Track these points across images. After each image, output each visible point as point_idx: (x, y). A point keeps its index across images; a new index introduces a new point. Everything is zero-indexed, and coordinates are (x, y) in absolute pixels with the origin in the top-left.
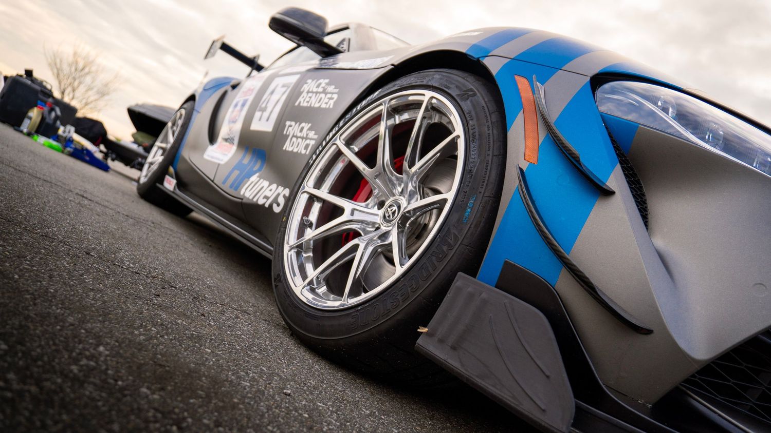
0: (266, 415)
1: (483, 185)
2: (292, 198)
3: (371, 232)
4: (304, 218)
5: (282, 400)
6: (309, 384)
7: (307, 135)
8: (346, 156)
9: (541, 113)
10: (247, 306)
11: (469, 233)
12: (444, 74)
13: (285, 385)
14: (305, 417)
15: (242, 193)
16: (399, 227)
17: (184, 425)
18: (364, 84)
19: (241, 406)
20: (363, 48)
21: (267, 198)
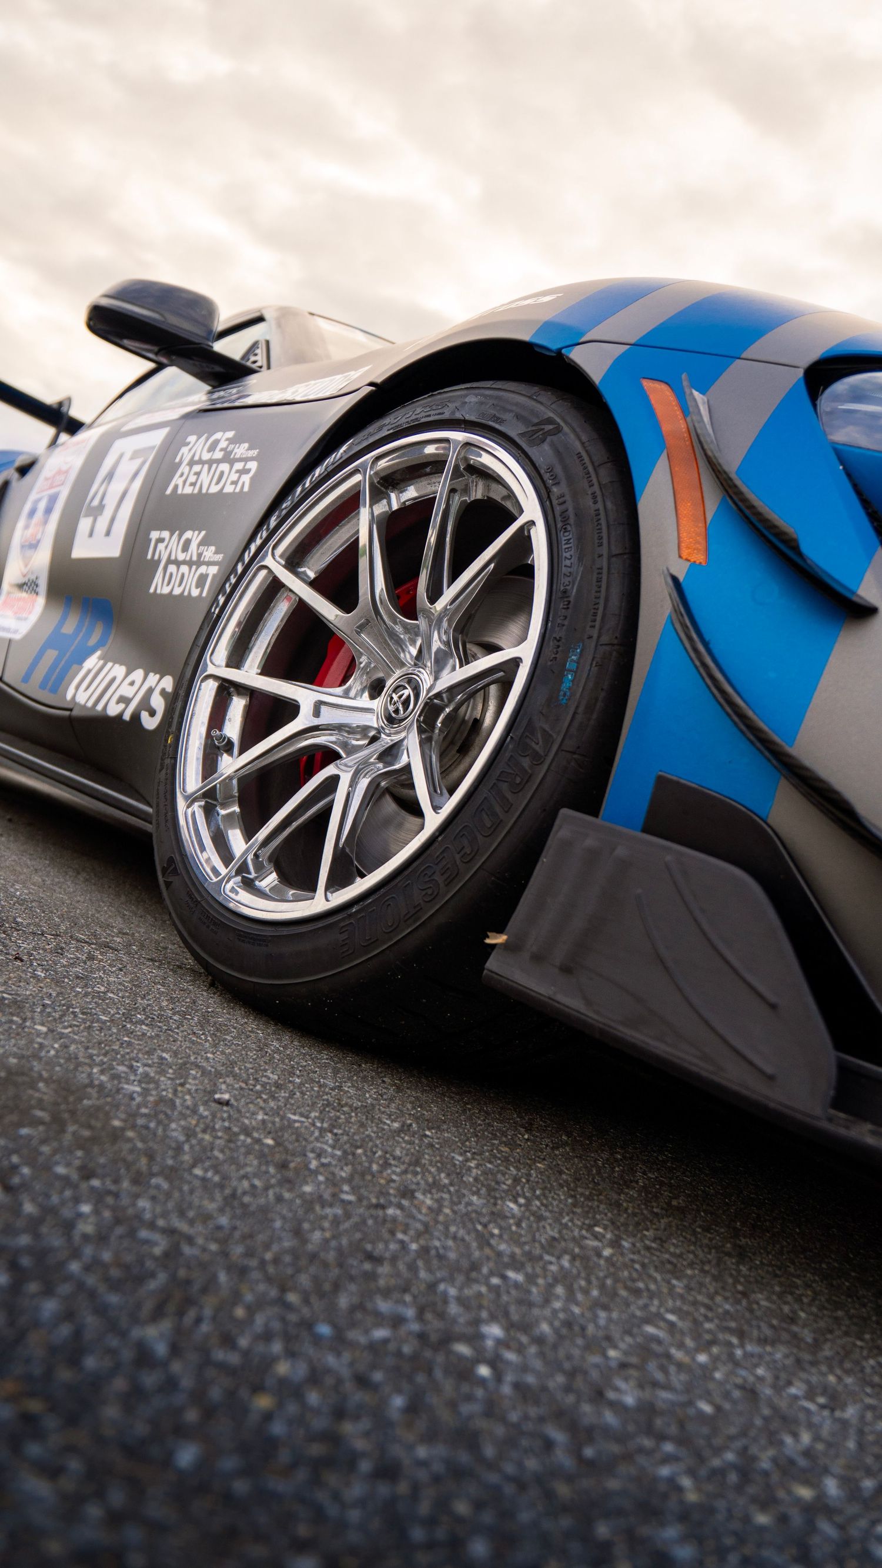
0: (186, 1147)
1: (595, 621)
2: (182, 693)
3: (360, 748)
4: (213, 733)
5: (214, 1116)
6: (264, 1079)
7: (200, 555)
8: (291, 590)
9: (706, 455)
10: (109, 935)
11: (576, 724)
12: (487, 392)
13: (215, 1085)
14: (268, 1146)
15: (69, 696)
16: (420, 731)
17: (16, 1180)
18: (313, 432)
19: (130, 1134)
20: (299, 358)
21: (125, 700)
